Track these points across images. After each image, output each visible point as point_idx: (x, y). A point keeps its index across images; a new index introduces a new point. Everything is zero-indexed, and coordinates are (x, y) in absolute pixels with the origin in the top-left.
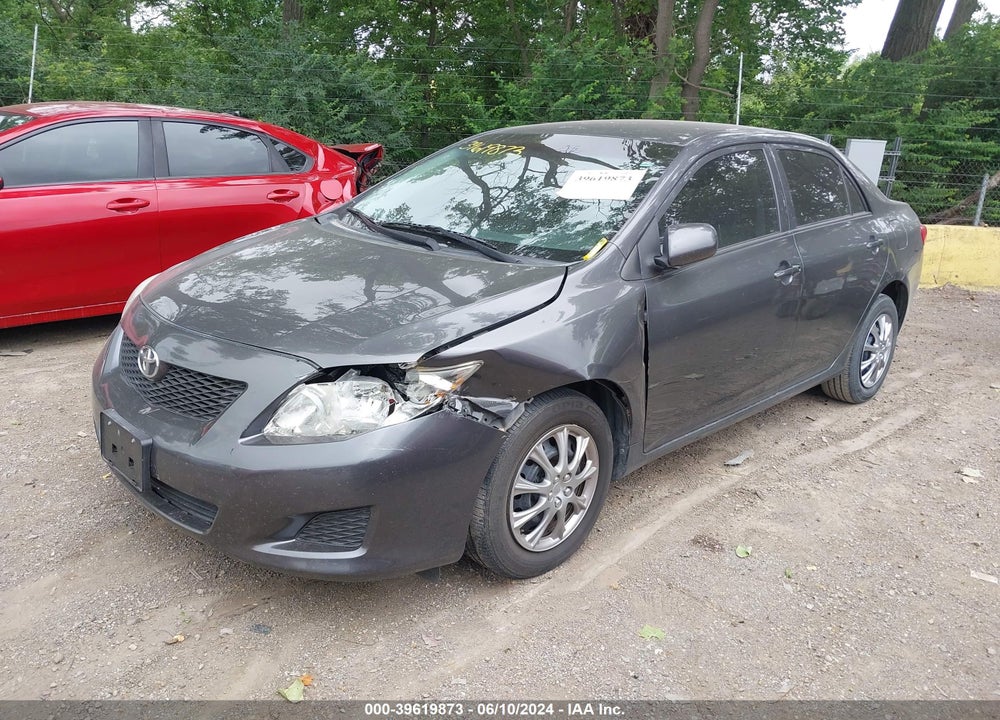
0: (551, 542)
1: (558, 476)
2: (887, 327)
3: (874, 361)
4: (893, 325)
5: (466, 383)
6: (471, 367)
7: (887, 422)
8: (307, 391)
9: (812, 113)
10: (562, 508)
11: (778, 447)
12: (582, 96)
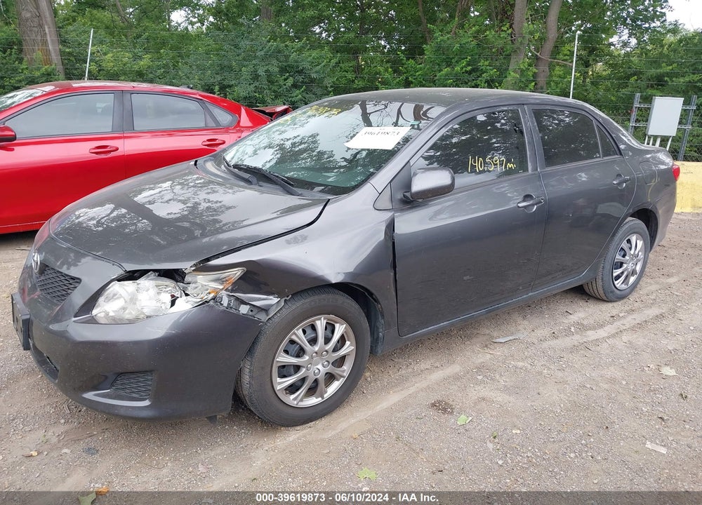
0: (313, 401)
1: (316, 353)
2: (638, 243)
3: (626, 269)
4: (644, 241)
5: (234, 284)
6: (237, 273)
7: (630, 318)
8: (116, 287)
9: (636, 77)
10: (321, 376)
11: (533, 334)
12: (458, 68)
